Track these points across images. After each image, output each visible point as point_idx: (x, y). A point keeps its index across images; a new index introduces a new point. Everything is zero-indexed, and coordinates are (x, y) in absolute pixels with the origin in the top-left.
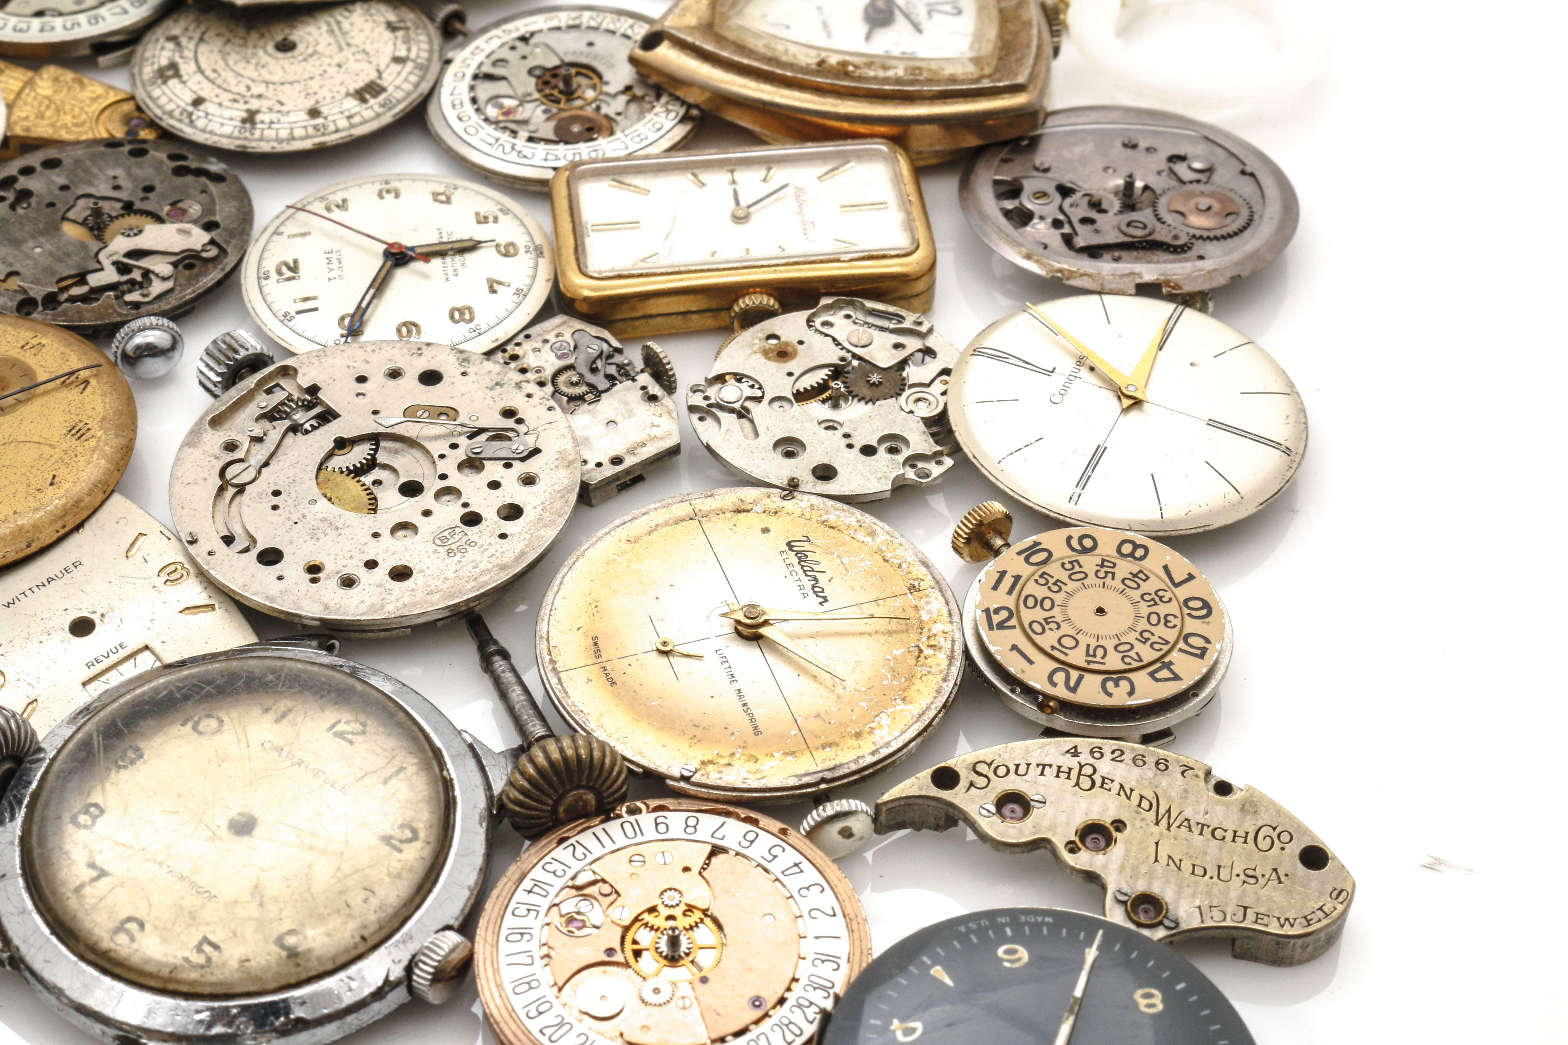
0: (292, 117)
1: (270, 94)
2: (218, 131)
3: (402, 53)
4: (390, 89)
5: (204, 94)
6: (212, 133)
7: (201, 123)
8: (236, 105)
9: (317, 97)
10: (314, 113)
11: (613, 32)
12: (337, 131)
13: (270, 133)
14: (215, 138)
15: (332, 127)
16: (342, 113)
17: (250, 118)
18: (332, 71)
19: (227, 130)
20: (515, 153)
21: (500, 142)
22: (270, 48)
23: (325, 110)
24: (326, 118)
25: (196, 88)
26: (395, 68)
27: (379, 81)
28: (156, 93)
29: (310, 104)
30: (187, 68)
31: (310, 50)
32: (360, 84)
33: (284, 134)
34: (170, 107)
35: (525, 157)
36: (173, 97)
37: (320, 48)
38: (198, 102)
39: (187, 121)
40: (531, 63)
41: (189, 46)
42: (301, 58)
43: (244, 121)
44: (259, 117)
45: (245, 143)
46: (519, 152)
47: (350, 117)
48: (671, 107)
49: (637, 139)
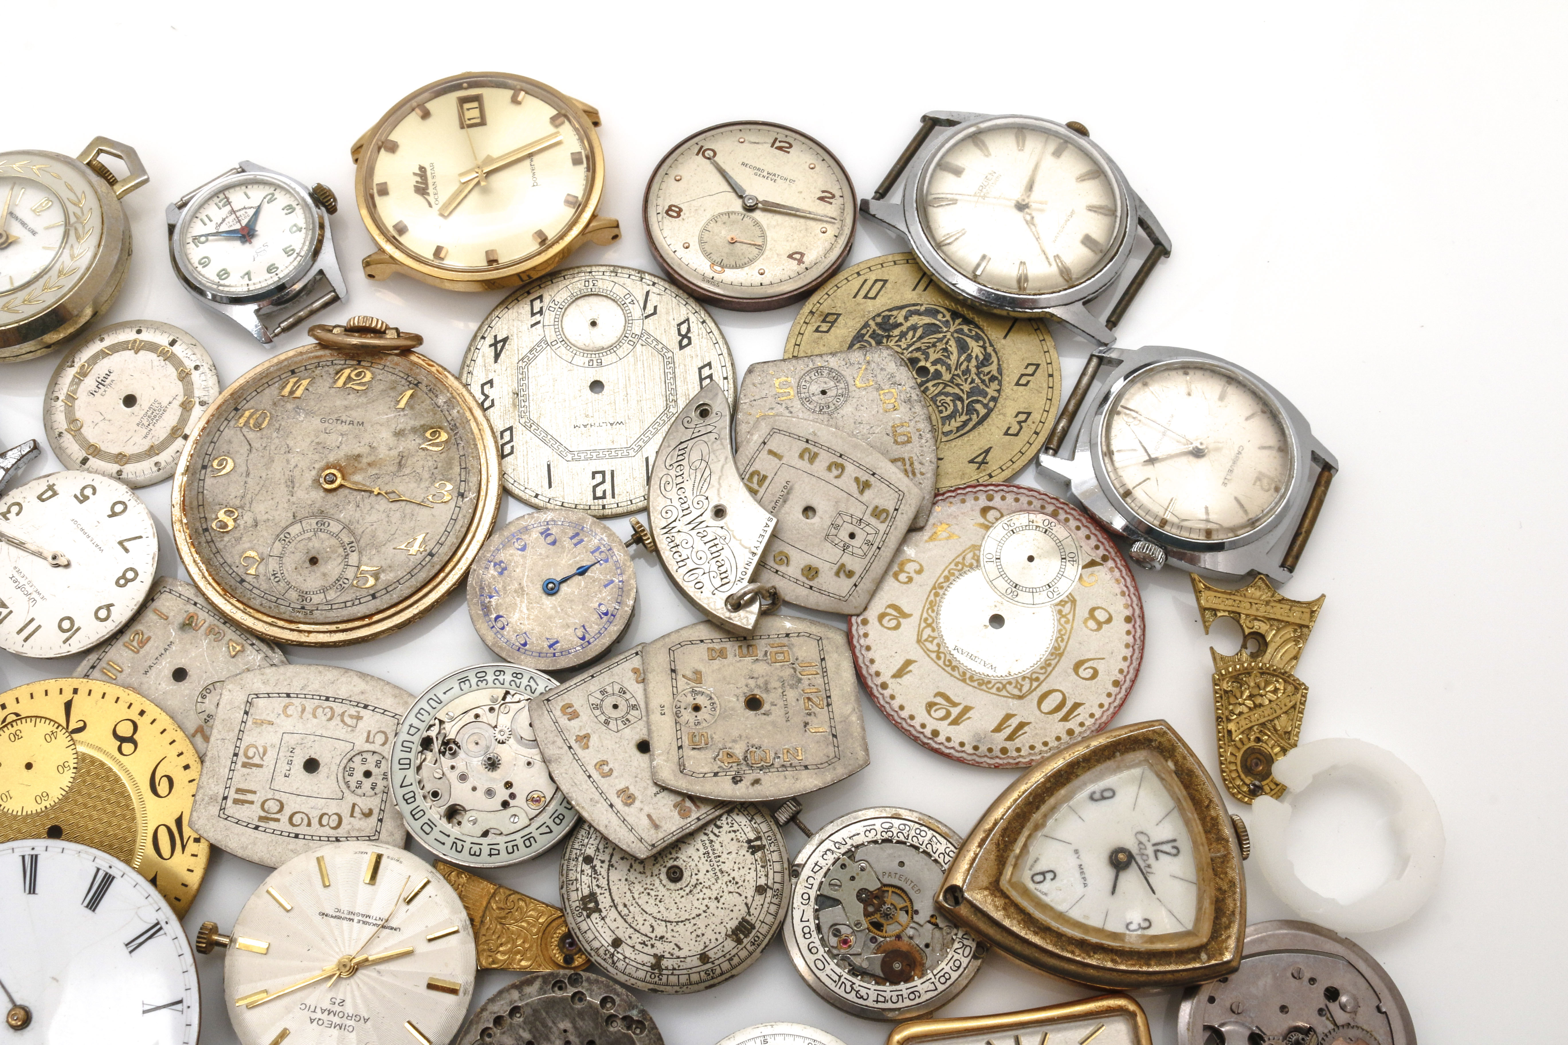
0: (690, 963)
1: (668, 935)
2: (635, 975)
3: (762, 881)
4: (757, 925)
5: (620, 935)
6: (629, 975)
7: (621, 965)
8: (646, 950)
9: (704, 939)
10: (704, 958)
11: (917, 848)
12: (722, 974)
13: (673, 979)
14: (633, 981)
15: (718, 971)
16: (724, 956)
17: (657, 964)
18: (713, 904)
19: (641, 974)
20: (854, 993)
21: (842, 979)
22: (663, 876)
23: (711, 954)
24: (713, 963)
25: (613, 926)
26: (759, 899)
27: (748, 918)
28: (584, 926)
29: (699, 948)
30: (604, 901)
31: (694, 882)
32: (734, 924)
33: (683, 979)
34: (596, 944)
35: (862, 997)
36: (597, 934)
37: (701, 876)
38: (617, 943)
39: (610, 961)
40: (859, 884)
41: (602, 870)
42: (688, 890)
43: (653, 967)
44: (665, 963)
45: (656, 987)
46: (857, 992)
47: (730, 960)
48: (966, 942)
49: (943, 980)
